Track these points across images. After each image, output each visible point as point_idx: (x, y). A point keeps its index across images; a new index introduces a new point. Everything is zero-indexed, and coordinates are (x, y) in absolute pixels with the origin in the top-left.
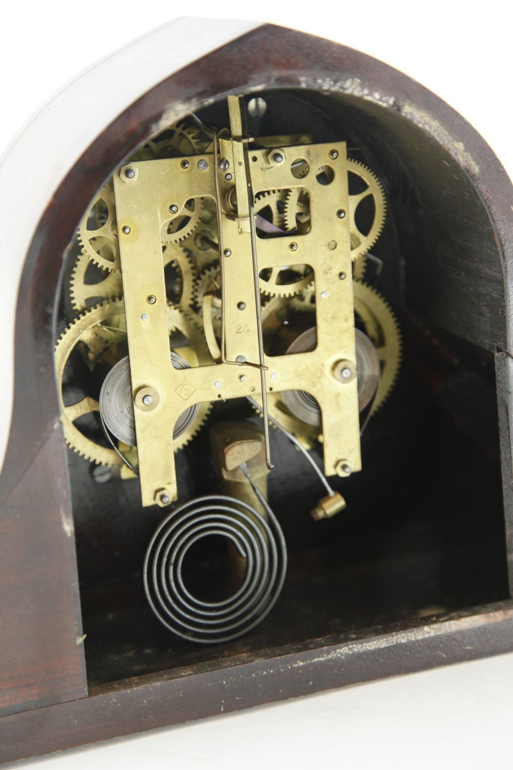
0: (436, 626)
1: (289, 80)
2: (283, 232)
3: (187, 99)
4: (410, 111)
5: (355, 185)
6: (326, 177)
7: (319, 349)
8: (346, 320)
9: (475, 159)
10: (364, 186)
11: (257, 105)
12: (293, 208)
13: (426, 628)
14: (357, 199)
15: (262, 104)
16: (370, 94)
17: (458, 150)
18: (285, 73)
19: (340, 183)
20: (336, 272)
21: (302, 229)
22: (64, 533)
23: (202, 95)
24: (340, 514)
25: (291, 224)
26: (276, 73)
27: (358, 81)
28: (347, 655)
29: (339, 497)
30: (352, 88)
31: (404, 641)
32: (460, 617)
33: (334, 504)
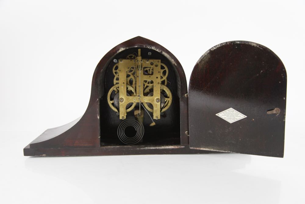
0: (164, 147)
1: (142, 46)
2: (149, 74)
3: (124, 48)
4: (164, 53)
5: (162, 68)
6: (156, 66)
7: (153, 96)
8: (159, 91)
9: (176, 63)
10: (165, 68)
11: (150, 53)
12: (151, 71)
13: (162, 147)
14: (163, 70)
15: (151, 53)
16: (157, 50)
17: (172, 61)
18: (142, 45)
19: (159, 67)
20: (158, 82)
21: (152, 74)
22: (98, 118)
23: (126, 47)
24: (154, 126)
25: (151, 73)
26: (140, 44)
27: (154, 47)
28: (147, 149)
29: (154, 123)
30: (153, 48)
31: (158, 148)
32: (169, 146)
33: (153, 124)
